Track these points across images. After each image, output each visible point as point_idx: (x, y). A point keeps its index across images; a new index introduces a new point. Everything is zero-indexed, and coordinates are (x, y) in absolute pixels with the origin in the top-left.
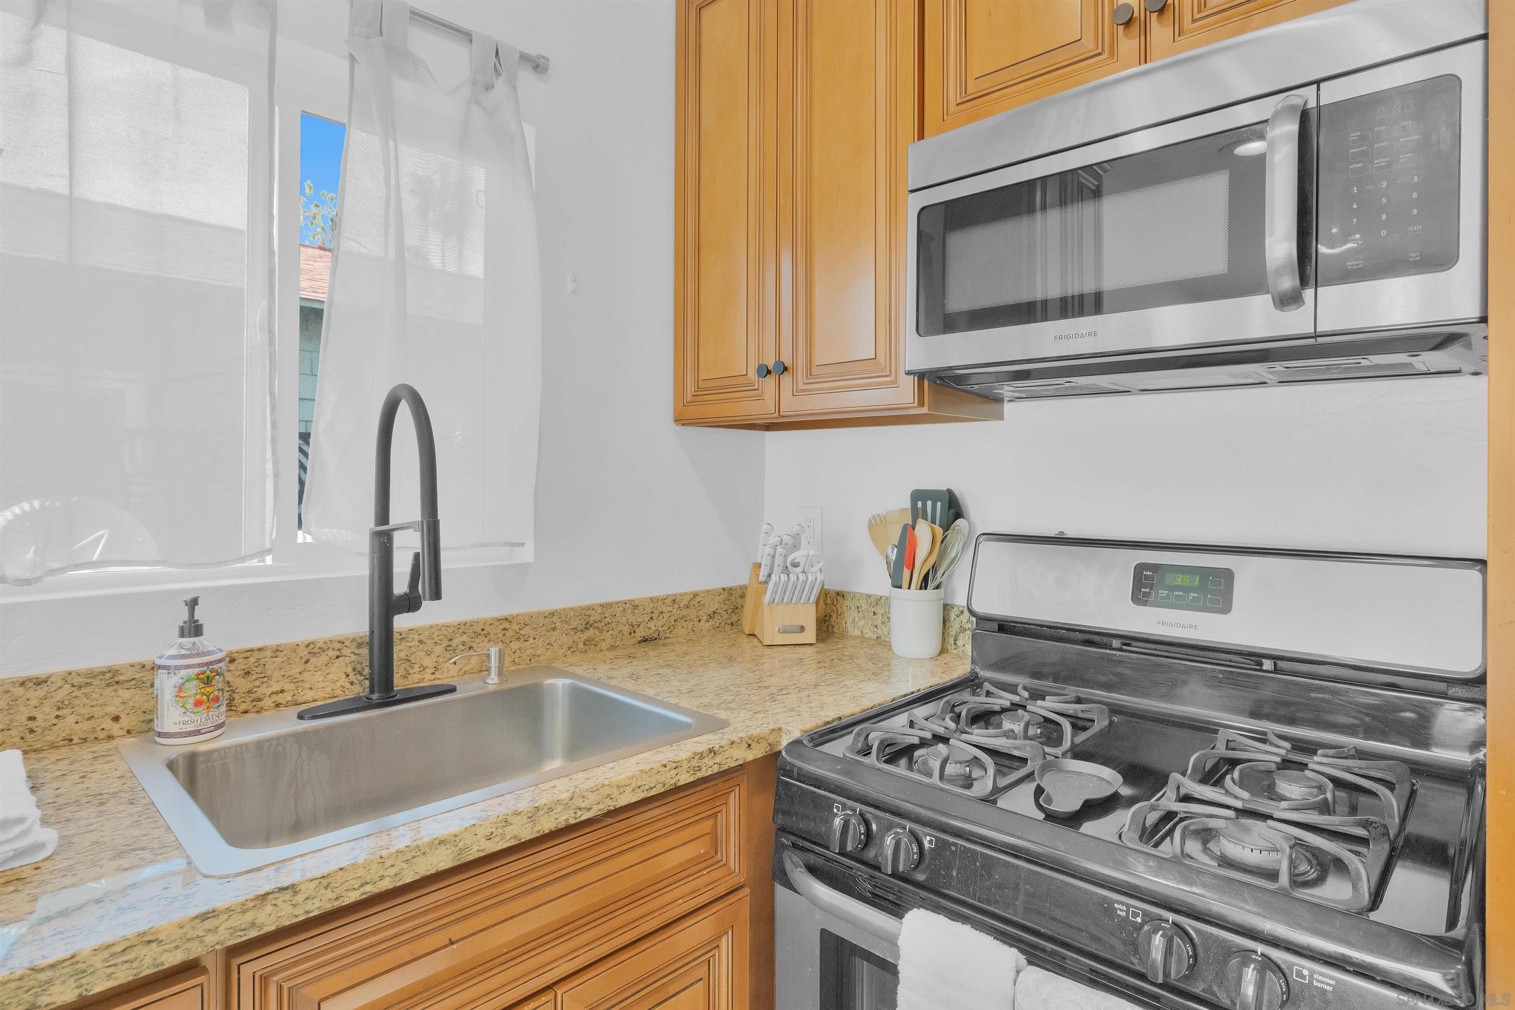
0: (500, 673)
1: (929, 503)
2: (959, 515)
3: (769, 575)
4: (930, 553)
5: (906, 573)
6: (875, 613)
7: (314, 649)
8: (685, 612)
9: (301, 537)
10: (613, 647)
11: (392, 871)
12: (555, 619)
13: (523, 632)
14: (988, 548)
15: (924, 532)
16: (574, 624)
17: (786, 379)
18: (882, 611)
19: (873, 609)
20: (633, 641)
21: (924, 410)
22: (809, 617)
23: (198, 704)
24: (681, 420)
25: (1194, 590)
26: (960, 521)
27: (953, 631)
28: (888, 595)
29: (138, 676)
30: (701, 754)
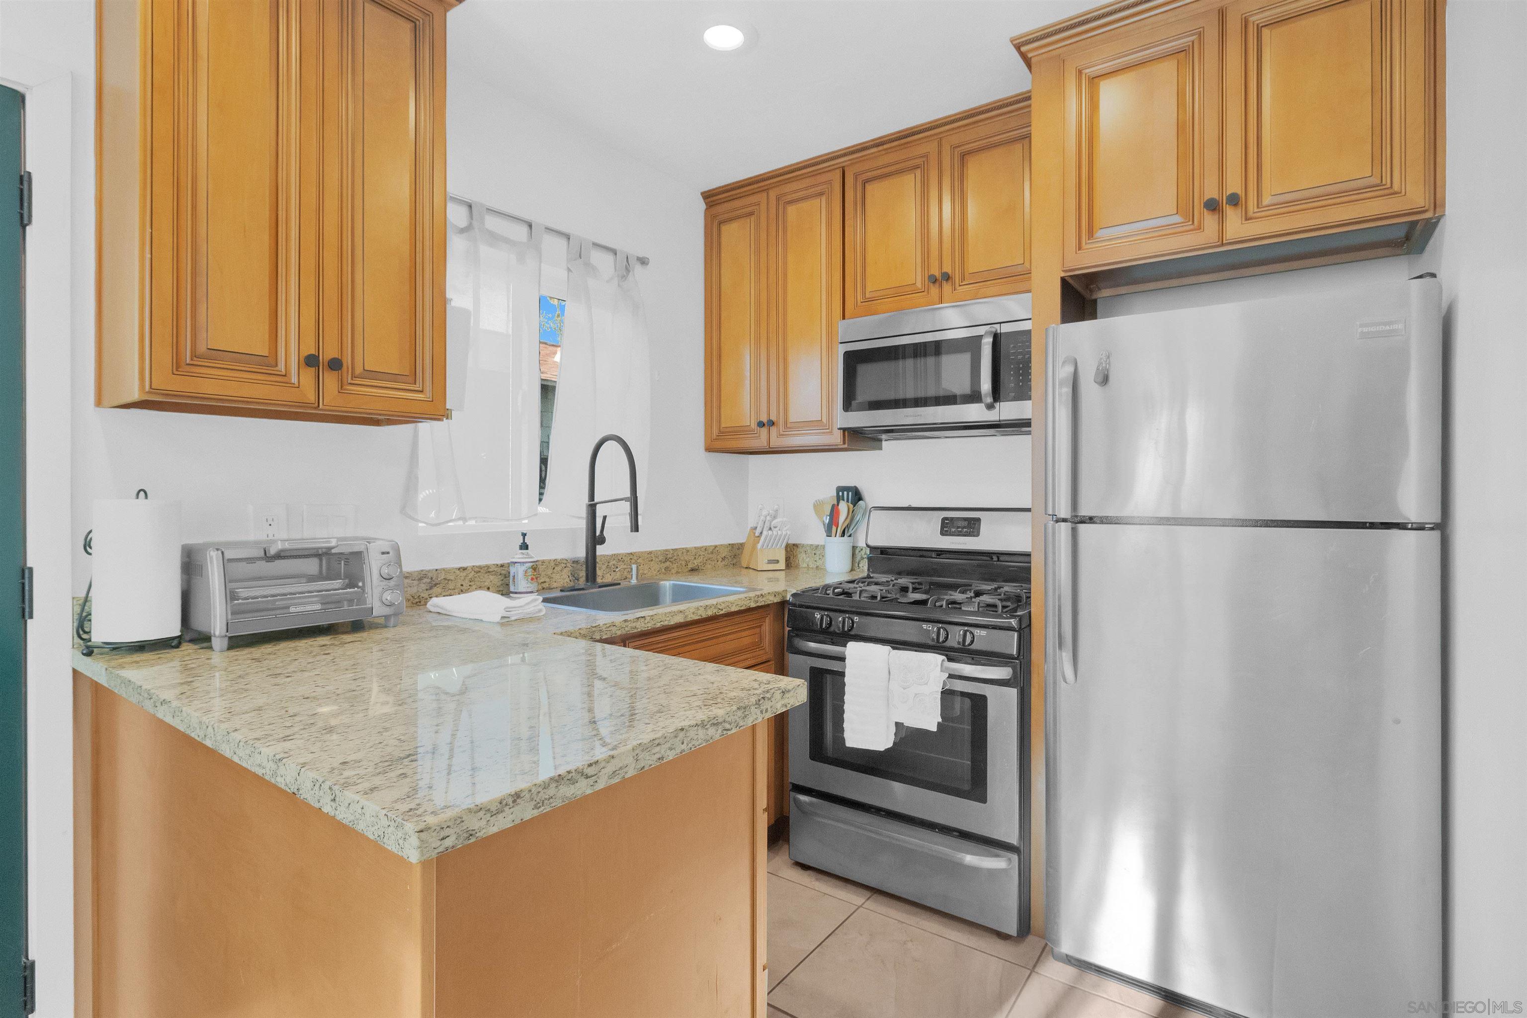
0: (637, 578)
1: (845, 493)
2: (860, 499)
3: (761, 533)
4: (847, 518)
5: (834, 528)
6: (815, 554)
7: (557, 563)
8: (711, 556)
9: (541, 509)
10: (677, 573)
11: (668, 619)
12: (652, 555)
13: (638, 561)
14: (874, 514)
15: (843, 507)
16: (660, 558)
17: (773, 430)
18: (819, 552)
19: (814, 552)
20: (687, 570)
21: (846, 446)
22: (781, 556)
23: (532, 579)
24: (709, 449)
25: (964, 527)
26: (861, 502)
27: (857, 560)
28: (823, 544)
29: (496, 569)
30: (758, 596)
